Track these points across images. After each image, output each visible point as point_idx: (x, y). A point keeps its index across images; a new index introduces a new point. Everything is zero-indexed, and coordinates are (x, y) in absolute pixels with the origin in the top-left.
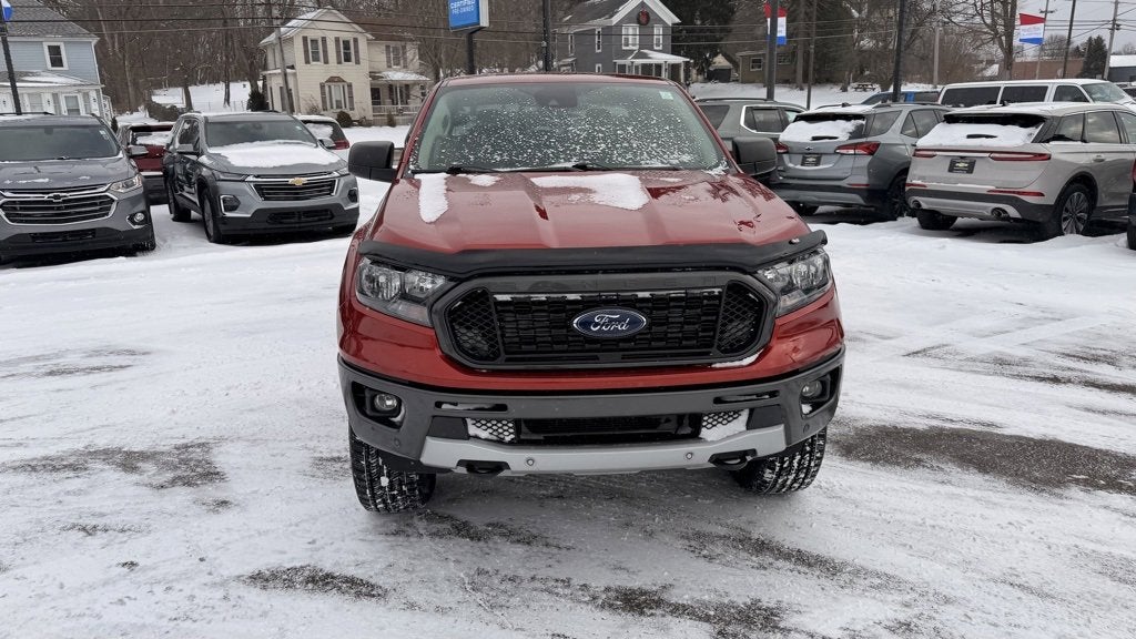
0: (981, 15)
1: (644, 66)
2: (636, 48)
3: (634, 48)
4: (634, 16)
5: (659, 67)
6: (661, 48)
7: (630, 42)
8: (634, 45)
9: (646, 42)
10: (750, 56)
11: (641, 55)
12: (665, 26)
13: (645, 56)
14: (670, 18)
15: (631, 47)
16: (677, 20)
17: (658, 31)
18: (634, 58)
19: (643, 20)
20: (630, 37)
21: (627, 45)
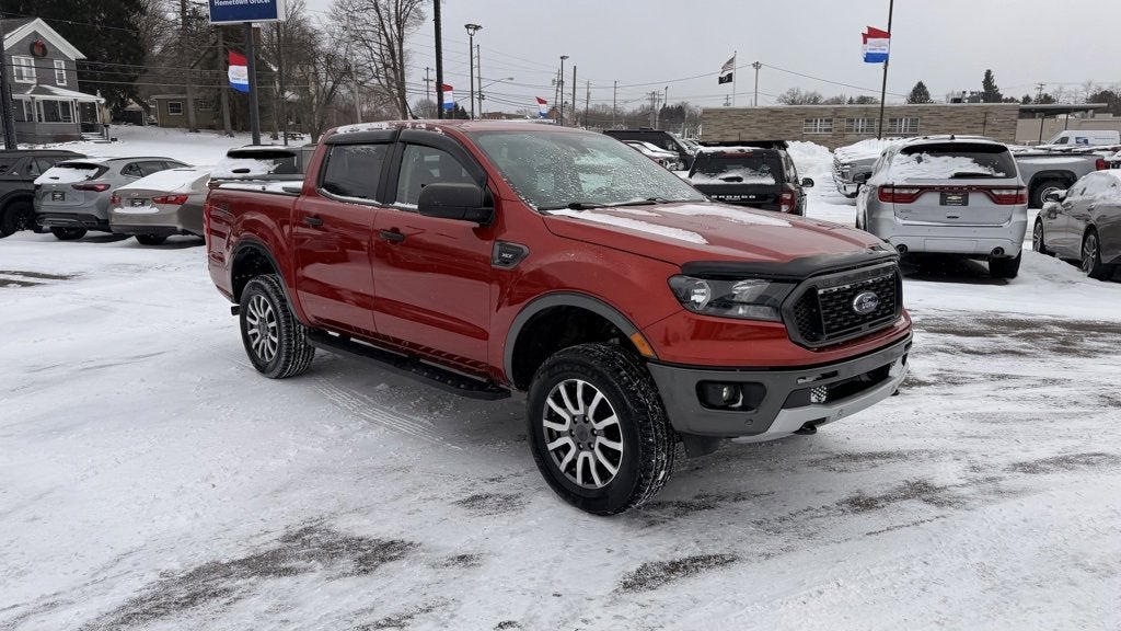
0: (378, 77)
1: (46, 103)
2: (34, 81)
3: (30, 82)
4: (26, 46)
5: (65, 104)
6: (65, 84)
7: (25, 74)
8: (31, 78)
9: (45, 77)
10: (167, 100)
11: (39, 91)
12: (67, 60)
13: (49, 92)
14: (73, 53)
15: (26, 81)
16: (82, 56)
17: (58, 64)
18: (33, 93)
19: (37, 51)
20: (24, 69)
21: (21, 77)
